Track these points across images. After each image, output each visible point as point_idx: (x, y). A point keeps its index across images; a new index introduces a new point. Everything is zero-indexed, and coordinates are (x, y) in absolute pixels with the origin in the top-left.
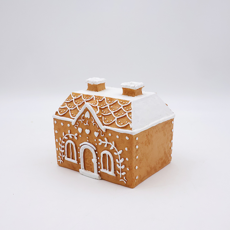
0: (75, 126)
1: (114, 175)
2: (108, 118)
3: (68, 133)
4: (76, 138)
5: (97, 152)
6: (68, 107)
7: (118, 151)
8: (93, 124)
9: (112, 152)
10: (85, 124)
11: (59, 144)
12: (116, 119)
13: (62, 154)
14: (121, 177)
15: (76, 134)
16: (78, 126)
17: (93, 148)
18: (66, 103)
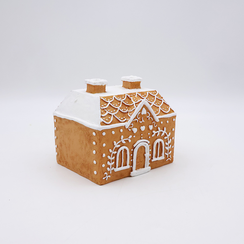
0: (129, 128)
1: (164, 158)
3: (121, 140)
4: (130, 141)
5: (150, 145)
6: (110, 113)
7: (168, 134)
8: (149, 118)
9: (163, 138)
10: (140, 122)
11: (109, 157)
12: (160, 108)
13: (111, 167)
14: (167, 157)
15: (131, 137)
16: (132, 127)
17: (147, 142)
18: (105, 110)
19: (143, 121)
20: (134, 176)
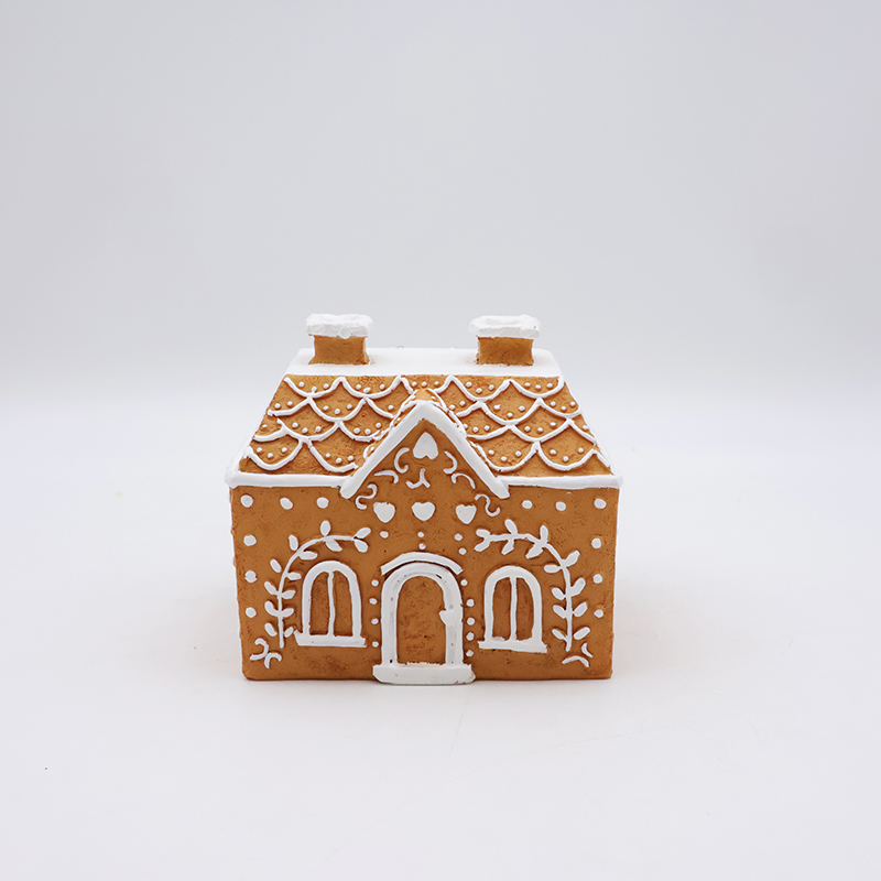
0: (357, 500)
1: (542, 648)
2: (500, 449)
3: (320, 535)
4: (362, 547)
5: (464, 583)
6: (294, 434)
7: (564, 557)
8: (454, 478)
9: (534, 566)
10: (409, 484)
11: (268, 586)
12: (536, 446)
13: (281, 625)
14: (568, 649)
15: (364, 532)
16: (372, 497)
17: (448, 569)
18: (279, 421)
19: (423, 481)
20: (390, 684)
